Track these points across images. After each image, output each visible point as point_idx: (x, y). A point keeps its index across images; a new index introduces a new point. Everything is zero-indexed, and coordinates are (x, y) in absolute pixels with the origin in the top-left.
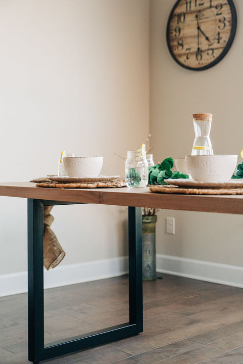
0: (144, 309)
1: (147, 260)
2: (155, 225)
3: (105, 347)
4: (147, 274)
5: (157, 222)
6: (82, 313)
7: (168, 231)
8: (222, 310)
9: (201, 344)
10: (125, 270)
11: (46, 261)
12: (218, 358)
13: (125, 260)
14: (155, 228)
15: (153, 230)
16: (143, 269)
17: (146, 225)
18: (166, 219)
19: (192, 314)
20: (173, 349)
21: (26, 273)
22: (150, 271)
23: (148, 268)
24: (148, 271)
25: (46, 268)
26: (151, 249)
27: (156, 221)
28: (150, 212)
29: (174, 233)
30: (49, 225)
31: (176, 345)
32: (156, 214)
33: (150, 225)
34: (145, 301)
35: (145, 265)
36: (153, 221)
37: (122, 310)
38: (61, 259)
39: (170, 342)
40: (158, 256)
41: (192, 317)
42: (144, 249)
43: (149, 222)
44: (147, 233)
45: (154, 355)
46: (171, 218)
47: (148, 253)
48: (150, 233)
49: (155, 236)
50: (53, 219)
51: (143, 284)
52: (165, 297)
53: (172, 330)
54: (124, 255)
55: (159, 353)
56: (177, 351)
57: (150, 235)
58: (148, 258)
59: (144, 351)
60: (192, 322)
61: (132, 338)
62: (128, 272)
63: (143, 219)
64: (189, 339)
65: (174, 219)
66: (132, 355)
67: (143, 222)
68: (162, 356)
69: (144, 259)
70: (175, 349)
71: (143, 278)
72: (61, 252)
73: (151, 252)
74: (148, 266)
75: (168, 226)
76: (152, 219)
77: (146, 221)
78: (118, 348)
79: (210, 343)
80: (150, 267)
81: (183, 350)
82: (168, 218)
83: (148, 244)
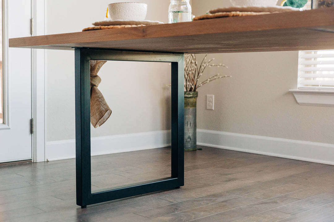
0: (185, 170)
1: (188, 132)
2: (196, 100)
3: (148, 197)
4: (188, 145)
5: (198, 98)
6: (127, 173)
7: (208, 108)
8: (257, 172)
9: (238, 195)
10: (168, 143)
11: (93, 120)
12: (254, 205)
13: (168, 134)
14: (196, 102)
15: (194, 105)
16: (185, 141)
17: (188, 99)
18: (206, 96)
19: (230, 174)
20: (212, 198)
21: (74, 141)
22: (190, 143)
23: (189, 140)
24: (189, 142)
25: (93, 125)
26: (192, 122)
27: (197, 96)
28: (191, 88)
29: (213, 109)
30: (96, 85)
31: (214, 196)
32: (197, 90)
33: (191, 100)
34: (187, 165)
35: (186, 137)
36: (194, 96)
37: (164, 171)
38: (107, 117)
39: (209, 194)
40: (198, 130)
41: (230, 176)
42: (186, 121)
43: (191, 97)
44: (189, 107)
45: (194, 203)
46: (211, 95)
47: (189, 125)
48: (192, 107)
49: (196, 110)
50: (100, 80)
51: (184, 154)
52: (204, 163)
53: (210, 185)
54: (167, 128)
55: (199, 201)
56: (216, 200)
57: (191, 109)
58: (189, 130)
59: (185, 200)
60: (230, 180)
61: (174, 190)
62: (170, 144)
63: (185, 94)
64: (227, 192)
65: (214, 96)
66: (173, 202)
67: (185, 97)
68: (202, 203)
69: (186, 131)
70: (214, 199)
71: (184, 148)
72: (107, 109)
73: (191, 125)
74: (189, 138)
75: (208, 102)
76: (193, 95)
77: (188, 96)
78: (161, 197)
79: (247, 195)
80: (190, 139)
81: (220, 199)
82: (208, 95)
83: (189, 118)
